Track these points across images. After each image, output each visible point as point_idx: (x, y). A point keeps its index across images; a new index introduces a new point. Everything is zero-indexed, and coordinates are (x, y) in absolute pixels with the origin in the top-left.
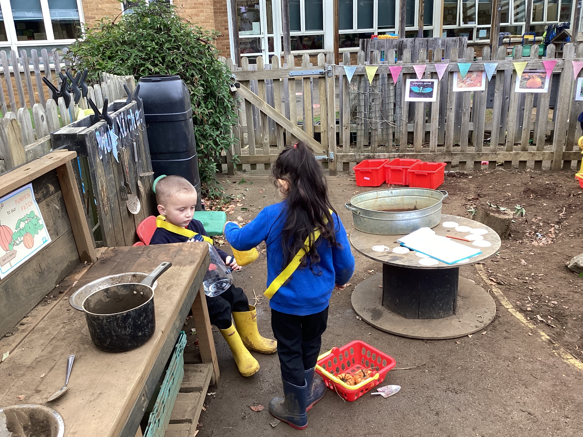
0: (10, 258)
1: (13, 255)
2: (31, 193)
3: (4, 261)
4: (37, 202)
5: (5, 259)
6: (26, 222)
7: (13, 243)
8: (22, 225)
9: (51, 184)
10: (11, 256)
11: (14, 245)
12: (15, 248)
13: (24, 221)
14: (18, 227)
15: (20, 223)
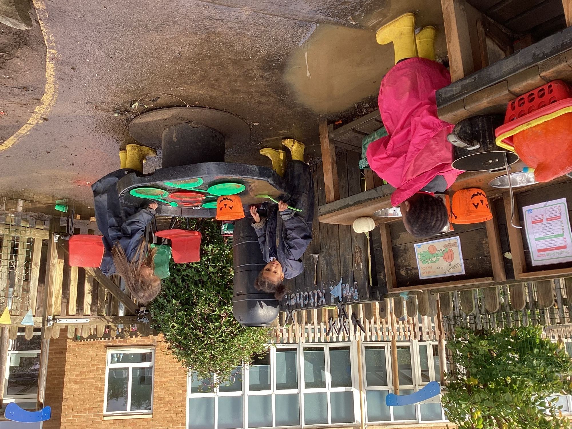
0: (449, 245)
1: (446, 246)
2: (422, 274)
3: (454, 245)
4: (418, 268)
5: (453, 245)
6: (430, 260)
7: (444, 252)
8: (434, 259)
9: (403, 275)
10: (449, 246)
11: (444, 251)
12: (444, 249)
13: (432, 261)
14: (438, 260)
15: (436, 260)
